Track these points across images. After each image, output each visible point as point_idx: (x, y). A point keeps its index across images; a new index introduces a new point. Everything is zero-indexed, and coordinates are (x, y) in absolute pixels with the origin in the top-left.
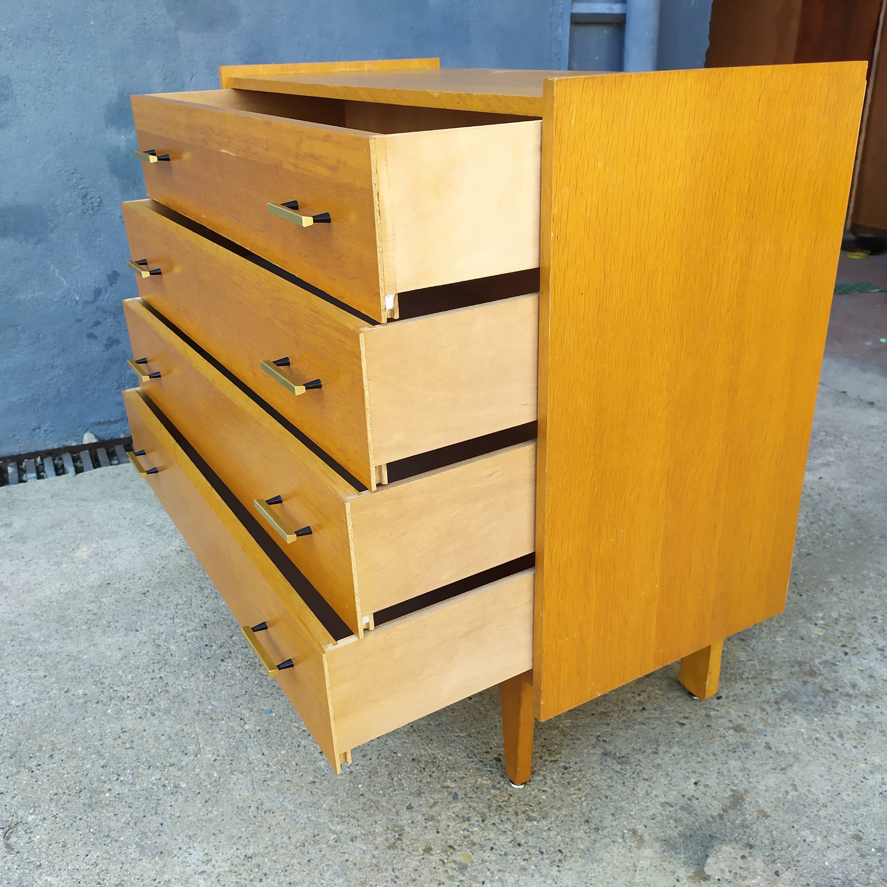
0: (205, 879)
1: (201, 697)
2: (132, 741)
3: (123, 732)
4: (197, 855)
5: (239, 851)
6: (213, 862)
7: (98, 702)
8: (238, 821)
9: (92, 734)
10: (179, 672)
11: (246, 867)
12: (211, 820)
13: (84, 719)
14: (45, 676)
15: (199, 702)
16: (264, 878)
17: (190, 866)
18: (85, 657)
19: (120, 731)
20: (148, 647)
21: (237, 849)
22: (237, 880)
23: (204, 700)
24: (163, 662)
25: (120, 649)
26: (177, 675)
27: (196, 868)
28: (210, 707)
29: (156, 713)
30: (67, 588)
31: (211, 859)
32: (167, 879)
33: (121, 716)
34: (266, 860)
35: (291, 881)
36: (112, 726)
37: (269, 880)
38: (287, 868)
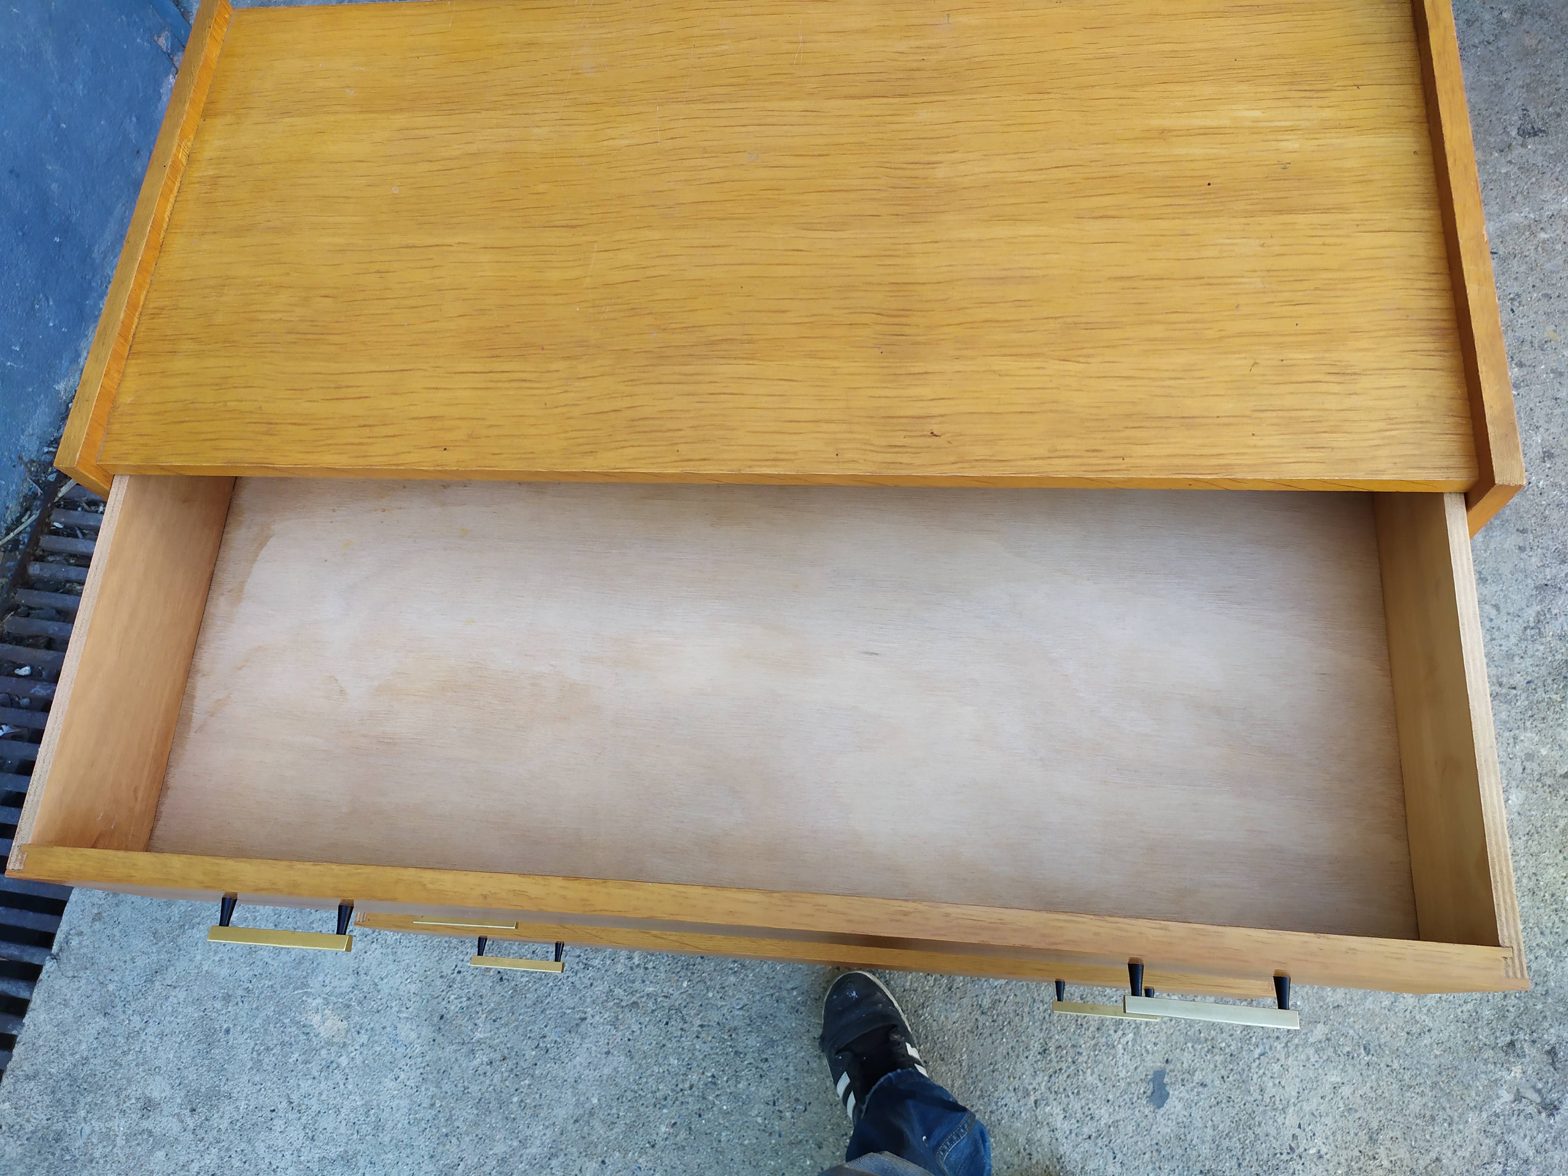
0: (1047, 1104)
1: (772, 995)
2: (797, 1100)
3: (774, 1104)
4: (1011, 1099)
5: (1030, 1058)
6: (1030, 1088)
7: (700, 1116)
8: (989, 1040)
9: (755, 1141)
10: (707, 1001)
11: (1055, 1060)
12: (970, 1068)
13: (720, 1141)
14: (603, 1162)
15: (777, 1001)
16: (1079, 1050)
17: (1021, 1113)
18: (595, 1101)
19: (771, 1108)
20: (630, 1019)
21: (1027, 1057)
22: (1065, 1075)
23: (777, 994)
24: (673, 1012)
25: (608, 1053)
26: (709, 1006)
27: (1027, 1107)
28: (795, 993)
29: (765, 1056)
30: (410, 1076)
31: (1024, 1087)
32: (1025, 1142)
33: (744, 1097)
34: (1057, 1037)
35: (1097, 1026)
36: (754, 1112)
37: (1083, 1046)
38: (1079, 1023)
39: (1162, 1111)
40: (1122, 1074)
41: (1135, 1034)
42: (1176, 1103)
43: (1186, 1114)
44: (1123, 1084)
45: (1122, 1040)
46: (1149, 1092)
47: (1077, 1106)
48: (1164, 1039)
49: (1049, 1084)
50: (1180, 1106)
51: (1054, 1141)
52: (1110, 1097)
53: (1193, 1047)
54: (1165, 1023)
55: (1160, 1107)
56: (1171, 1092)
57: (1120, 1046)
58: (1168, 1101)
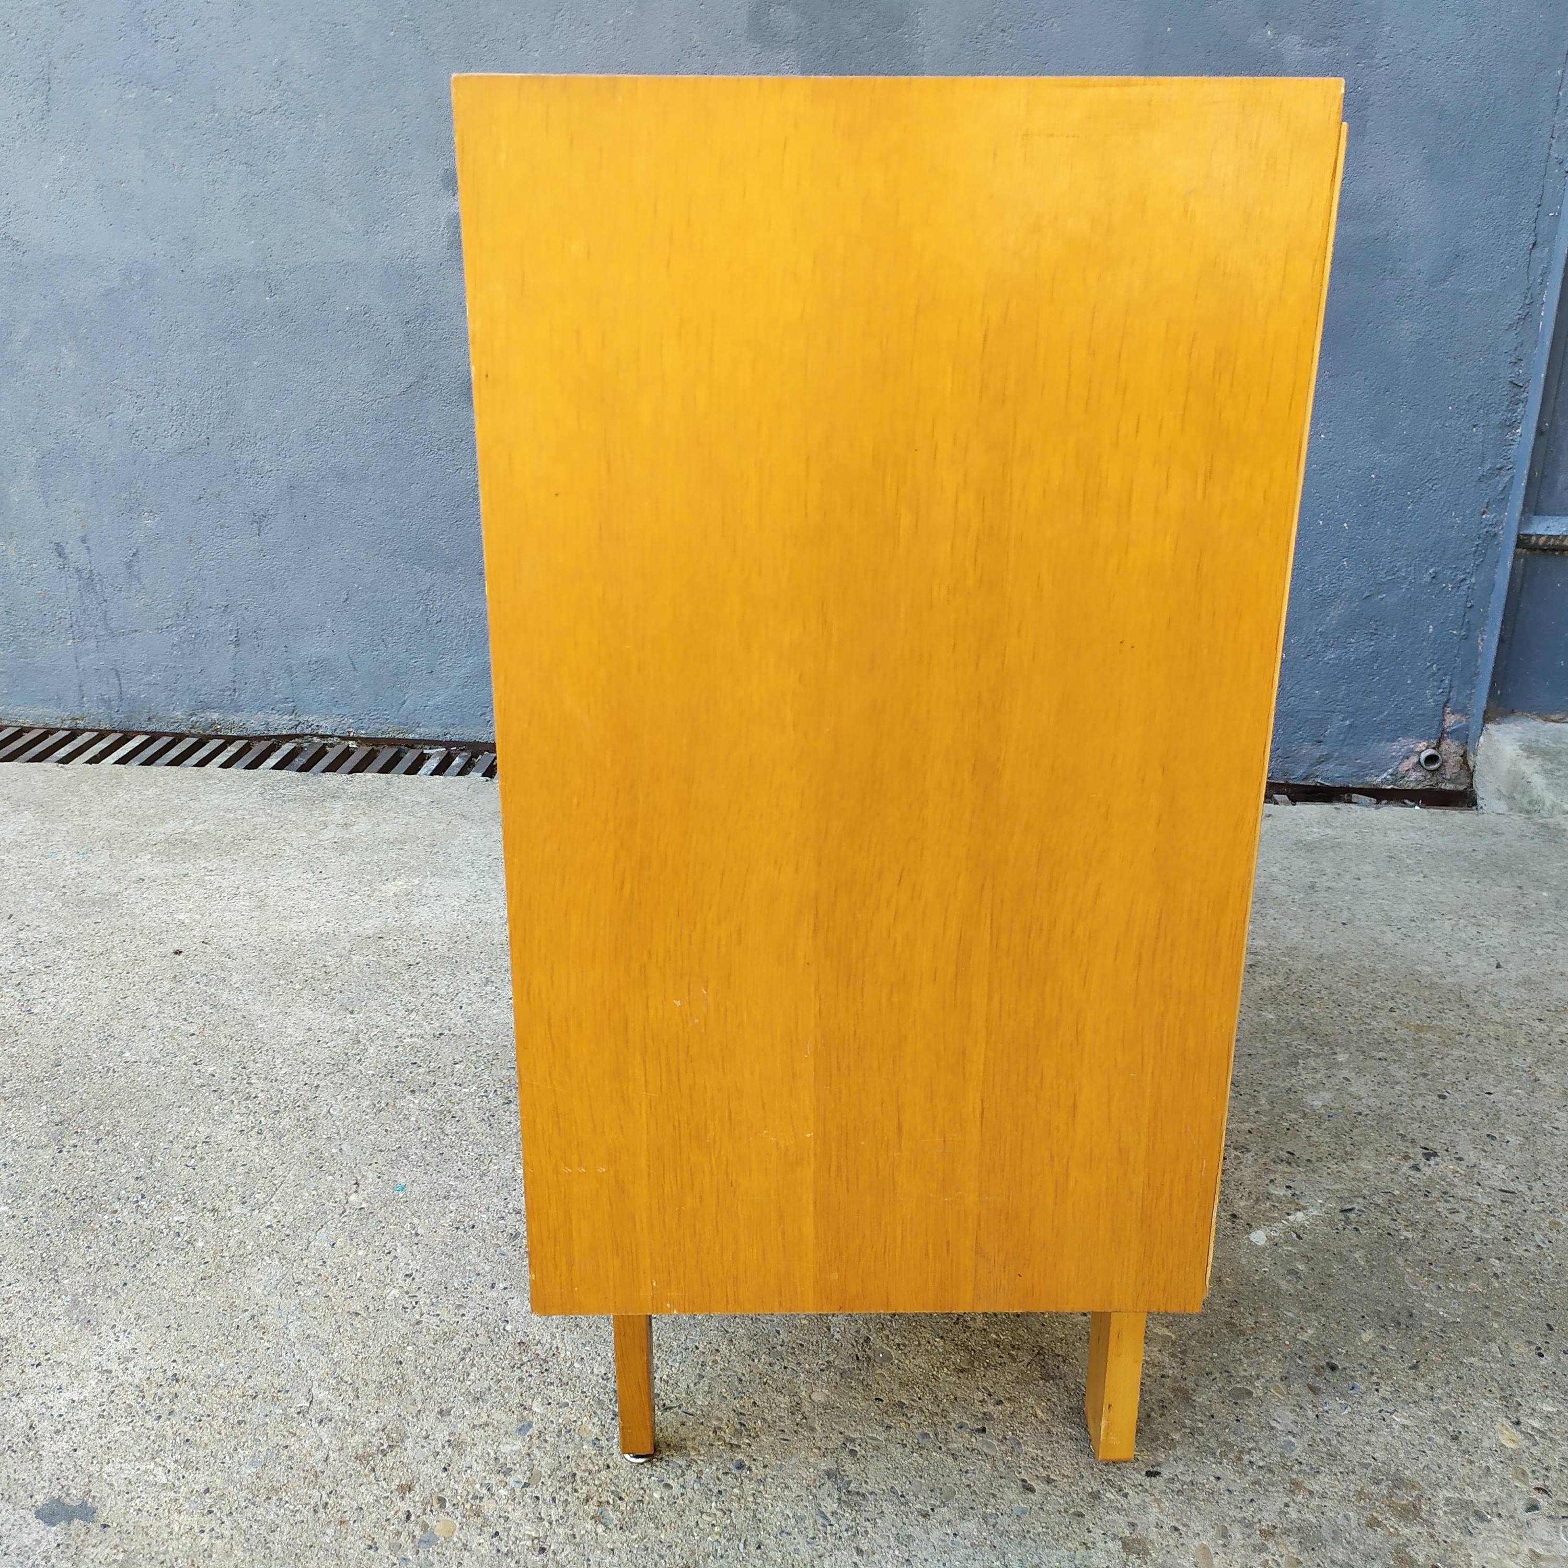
0: (99, 1383)
1: (338, 1133)
2: (202, 1159)
3: (204, 1142)
4: (124, 1345)
5: (173, 1365)
7: (215, 1091)
8: (213, 1323)
9: (168, 1131)
10: (345, 1088)
11: (159, 1391)
24: (341, 1066)
25: (309, 1030)
26: (339, 1090)
27: (105, 1362)
28: (334, 1151)
29: (265, 1132)
30: (329, 927)
31: (133, 1359)
33: (223, 1120)
34: (192, 1393)
36: (202, 1128)
37: (168, 1423)
39: (30, 1517)
40: (108, 1468)
41: (164, 1485)
42: (35, 1536)
43: (11, 1548)
44: (94, 1469)
45: (160, 1468)
46: (67, 1500)
47: (83, 1415)
48: (143, 1523)
49: (127, 1385)
50: (28, 1540)
51: (45, 1390)
52: (80, 1453)
53: (115, 1561)
54: (168, 1525)
55: (38, 1515)
56: (54, 1528)
57: (152, 1466)
58: (43, 1525)
